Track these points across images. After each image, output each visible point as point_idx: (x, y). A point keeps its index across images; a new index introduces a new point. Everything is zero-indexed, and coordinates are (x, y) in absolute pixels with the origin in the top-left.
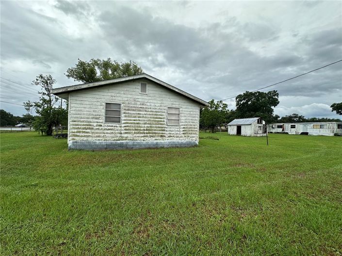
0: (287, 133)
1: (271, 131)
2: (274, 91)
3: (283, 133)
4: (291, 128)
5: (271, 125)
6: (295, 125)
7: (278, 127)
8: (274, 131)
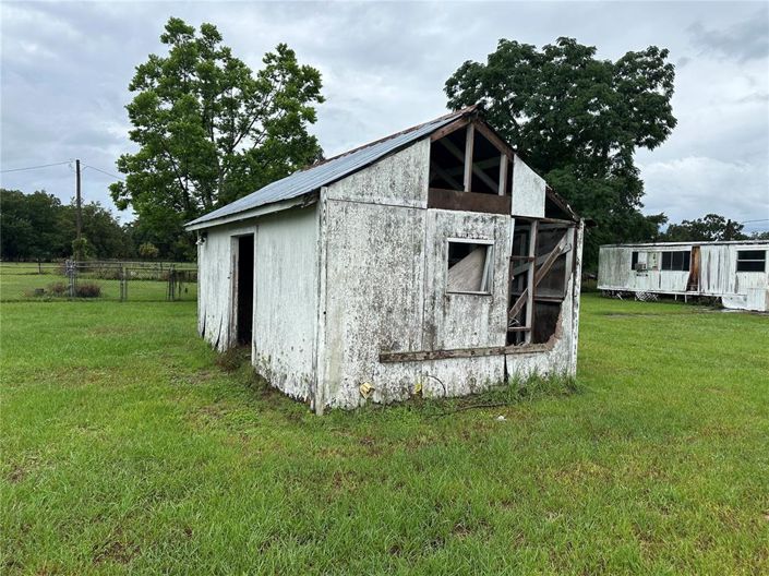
0: (715, 303)
1: (629, 287)
2: (653, 51)
3: (694, 300)
4: (742, 267)
5: (628, 251)
6: (762, 254)
7: (665, 266)
8: (641, 285)
